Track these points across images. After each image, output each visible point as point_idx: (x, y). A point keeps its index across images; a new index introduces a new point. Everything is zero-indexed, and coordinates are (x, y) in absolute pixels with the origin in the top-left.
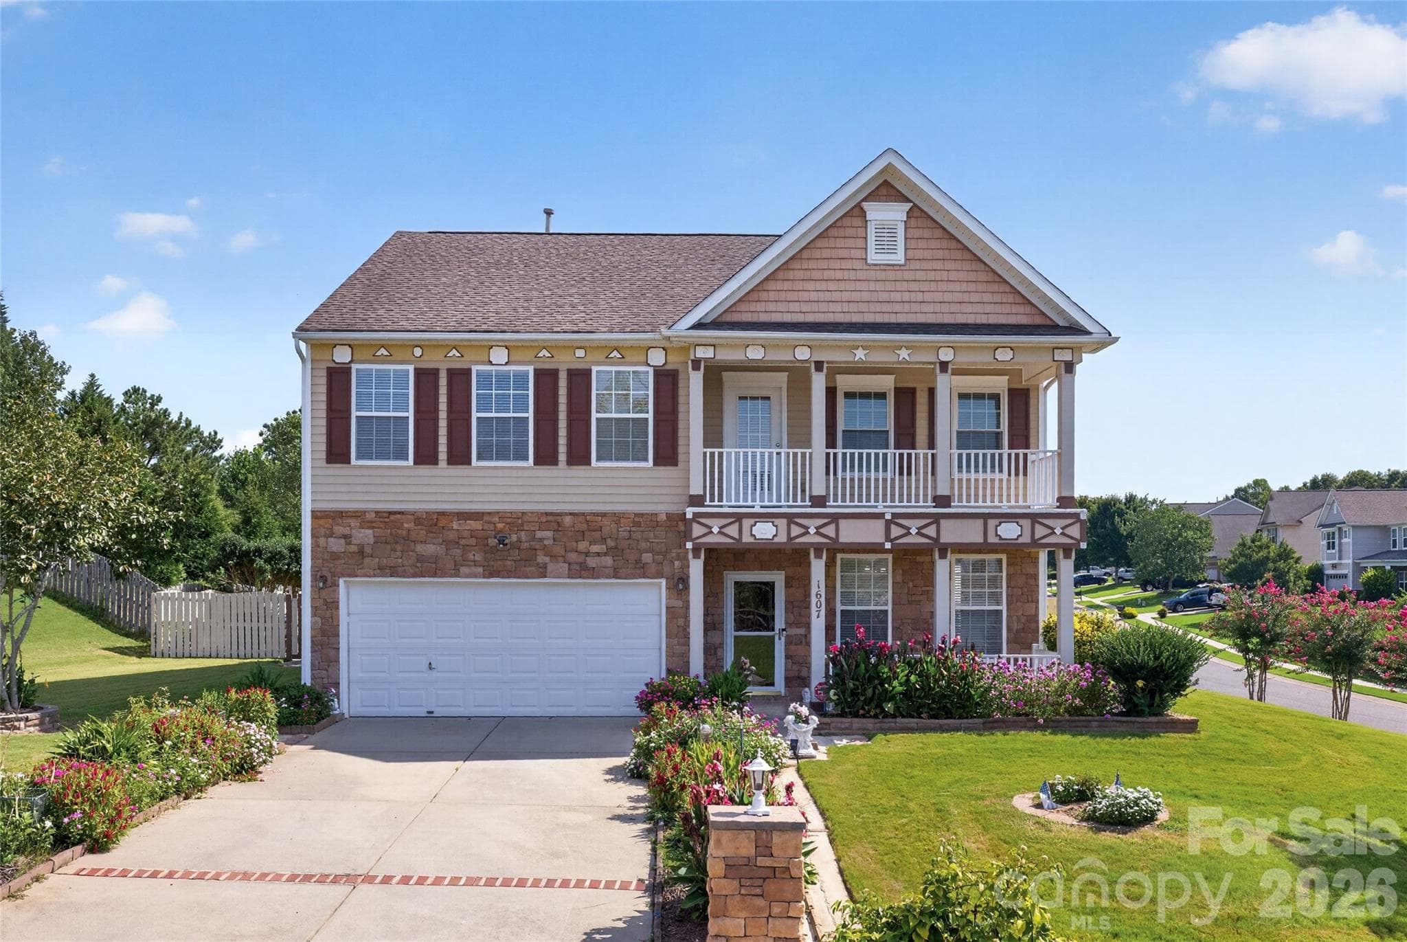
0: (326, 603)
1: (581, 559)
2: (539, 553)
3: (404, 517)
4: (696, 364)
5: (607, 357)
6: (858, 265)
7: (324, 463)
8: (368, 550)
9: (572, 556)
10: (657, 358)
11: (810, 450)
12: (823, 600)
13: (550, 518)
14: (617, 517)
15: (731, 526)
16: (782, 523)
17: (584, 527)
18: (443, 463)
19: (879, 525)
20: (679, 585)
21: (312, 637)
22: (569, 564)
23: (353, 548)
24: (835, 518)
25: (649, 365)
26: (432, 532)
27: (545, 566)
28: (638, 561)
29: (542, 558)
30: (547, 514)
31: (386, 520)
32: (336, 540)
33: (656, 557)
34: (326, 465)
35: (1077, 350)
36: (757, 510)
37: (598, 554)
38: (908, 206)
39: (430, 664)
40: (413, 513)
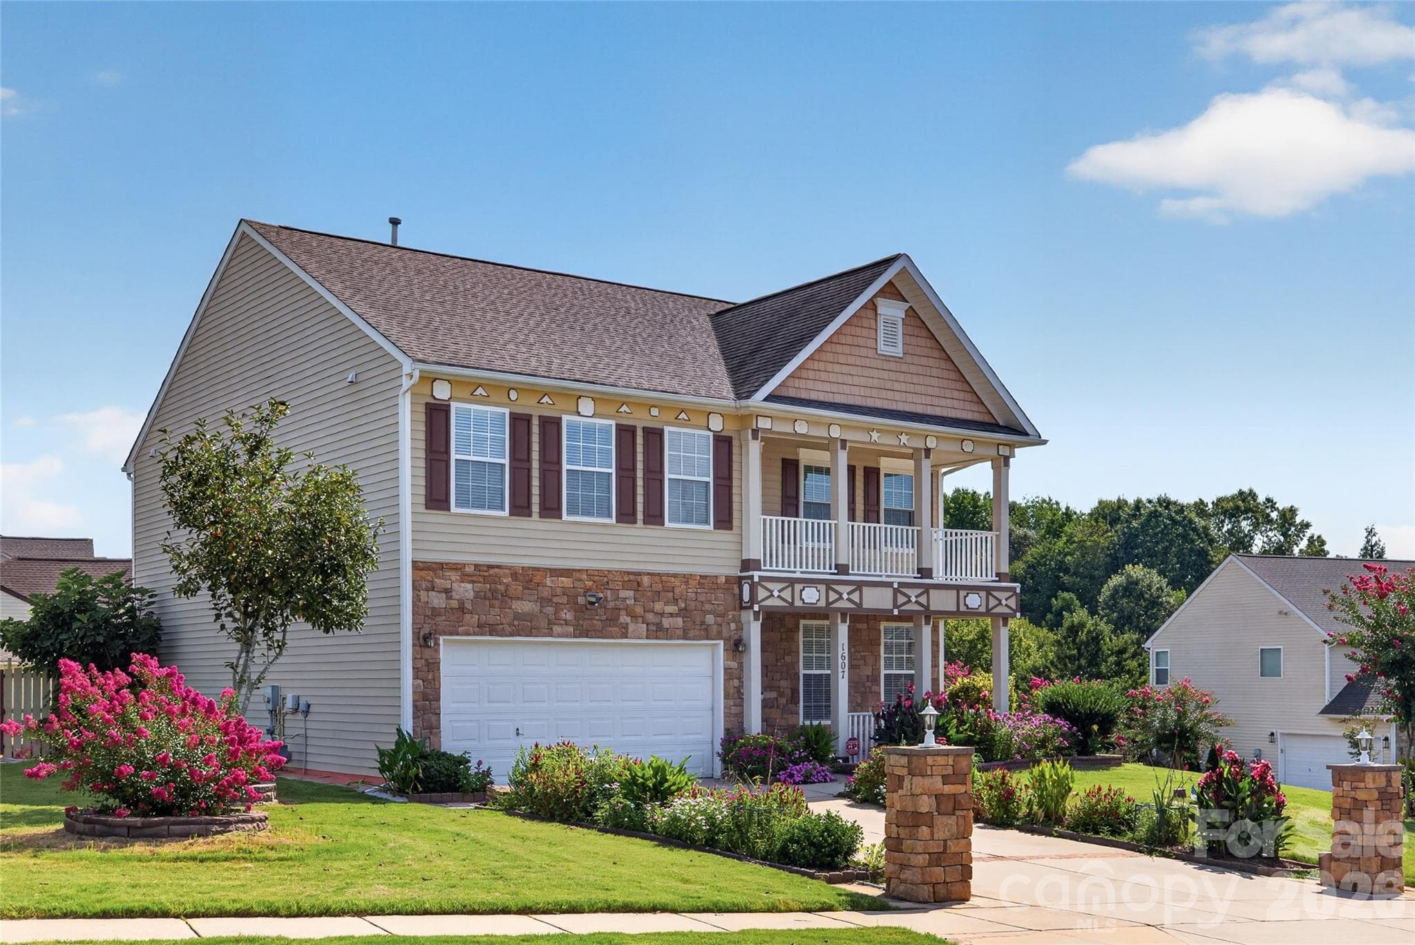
0: (428, 664)
1: (657, 620)
2: (623, 613)
3: (501, 571)
4: (755, 433)
5: (676, 418)
6: (871, 353)
7: (422, 509)
8: (469, 606)
9: (650, 616)
10: (716, 424)
11: (836, 522)
12: (846, 661)
13: (632, 577)
14: (687, 578)
15: (785, 591)
16: (823, 588)
17: (659, 587)
18: (535, 516)
19: (889, 592)
20: (737, 647)
21: (414, 701)
22: (647, 625)
23: (454, 604)
24: (859, 586)
25: (710, 430)
26: (528, 589)
27: (626, 627)
28: (703, 623)
29: (624, 619)
30: (629, 573)
31: (485, 574)
32: (438, 594)
33: (718, 619)
34: (426, 511)
35: (1012, 446)
36: (798, 575)
37: (671, 615)
38: (906, 306)
39: (518, 729)
40: (509, 568)
